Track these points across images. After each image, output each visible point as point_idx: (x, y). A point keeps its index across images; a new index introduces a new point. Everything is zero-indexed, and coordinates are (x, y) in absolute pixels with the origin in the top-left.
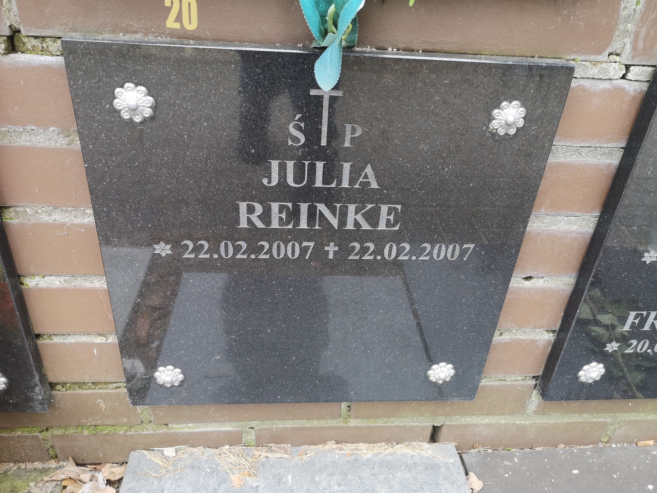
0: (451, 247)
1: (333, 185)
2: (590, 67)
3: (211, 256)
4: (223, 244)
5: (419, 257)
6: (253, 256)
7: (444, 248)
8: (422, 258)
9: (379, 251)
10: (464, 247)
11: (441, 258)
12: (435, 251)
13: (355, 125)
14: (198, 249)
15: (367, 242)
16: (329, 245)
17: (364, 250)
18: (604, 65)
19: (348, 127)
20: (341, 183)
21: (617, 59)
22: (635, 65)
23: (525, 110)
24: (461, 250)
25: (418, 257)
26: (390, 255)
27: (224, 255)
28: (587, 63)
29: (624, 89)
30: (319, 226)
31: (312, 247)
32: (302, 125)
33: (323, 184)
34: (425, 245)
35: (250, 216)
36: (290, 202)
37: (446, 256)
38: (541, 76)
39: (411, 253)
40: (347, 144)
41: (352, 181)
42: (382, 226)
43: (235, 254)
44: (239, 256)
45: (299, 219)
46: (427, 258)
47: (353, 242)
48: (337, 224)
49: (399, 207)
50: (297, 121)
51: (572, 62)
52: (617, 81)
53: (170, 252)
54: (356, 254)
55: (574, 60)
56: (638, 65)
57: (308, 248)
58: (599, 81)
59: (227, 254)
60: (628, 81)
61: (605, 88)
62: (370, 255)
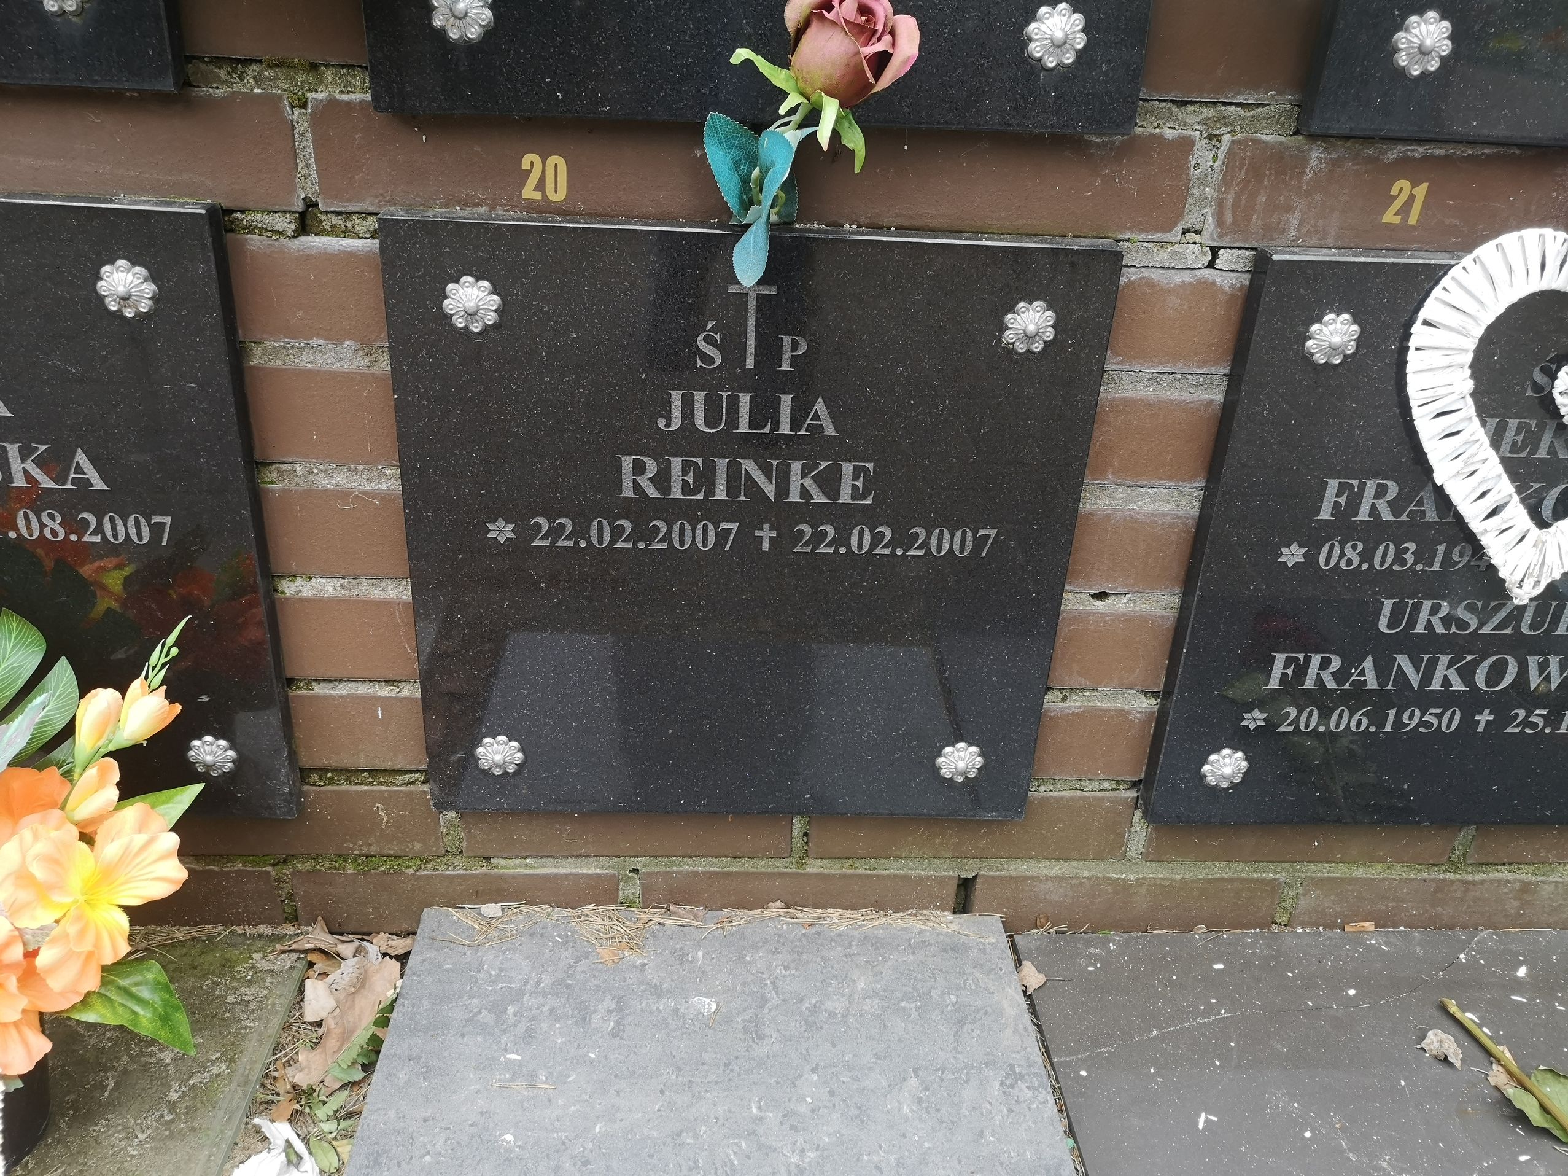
0: (959, 534)
1: (766, 430)
2: (1155, 250)
3: (576, 543)
4: (595, 523)
5: (908, 551)
6: (641, 545)
7: (947, 536)
8: (911, 553)
9: (842, 539)
10: (980, 534)
11: (943, 553)
12: (934, 541)
13: (797, 338)
14: (555, 532)
15: (822, 524)
16: (761, 529)
17: (818, 538)
18: (1176, 247)
19: (787, 340)
20: (779, 428)
21: (1197, 238)
22: (1226, 248)
23: (1053, 315)
24: (975, 539)
25: (906, 550)
26: (860, 547)
27: (596, 543)
28: (1150, 245)
29: (1214, 283)
30: (745, 496)
31: (734, 532)
32: (717, 337)
33: (750, 429)
34: (916, 530)
35: (638, 478)
36: (700, 457)
37: (951, 548)
38: (1073, 265)
39: (893, 543)
40: (785, 367)
41: (795, 424)
42: (845, 498)
43: (613, 541)
44: (620, 545)
45: (714, 485)
46: (921, 552)
47: (801, 523)
48: (773, 494)
49: (870, 466)
50: (707, 331)
51: (1127, 244)
52: (1201, 271)
53: (512, 536)
54: (806, 544)
55: (1129, 240)
56: (1230, 248)
57: (728, 531)
58: (1173, 271)
59: (601, 542)
60: (1218, 272)
61: (1183, 282)
62: (829, 545)
